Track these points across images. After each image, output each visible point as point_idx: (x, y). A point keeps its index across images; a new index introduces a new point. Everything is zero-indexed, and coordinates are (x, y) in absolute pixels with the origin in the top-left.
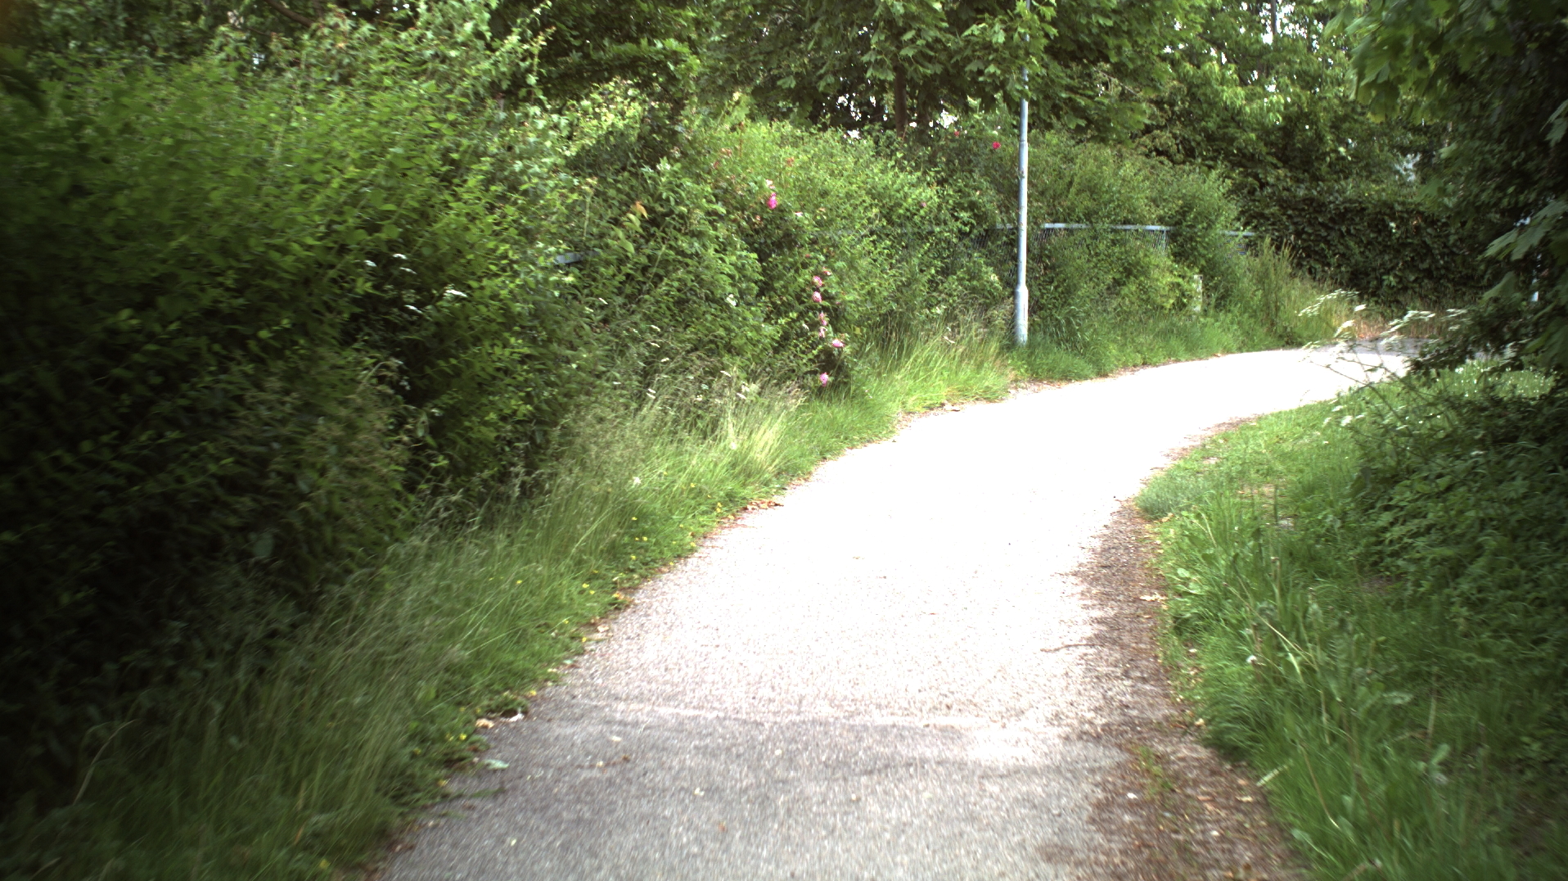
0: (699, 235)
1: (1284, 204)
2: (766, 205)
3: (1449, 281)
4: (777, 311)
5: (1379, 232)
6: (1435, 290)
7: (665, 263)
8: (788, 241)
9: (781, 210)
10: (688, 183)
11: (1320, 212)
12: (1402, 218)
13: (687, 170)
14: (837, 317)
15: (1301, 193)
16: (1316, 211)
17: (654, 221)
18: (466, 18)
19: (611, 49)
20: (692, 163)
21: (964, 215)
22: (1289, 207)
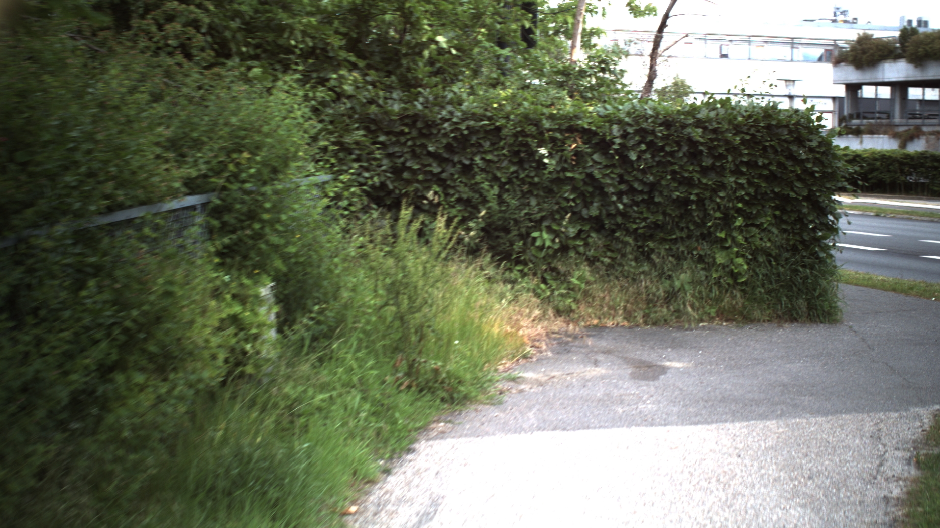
1: (372, 126)
3: (628, 232)
5: (520, 163)
6: (608, 248)
11: (427, 136)
12: (553, 140)
15: (396, 107)
16: (422, 135)
22: (380, 129)
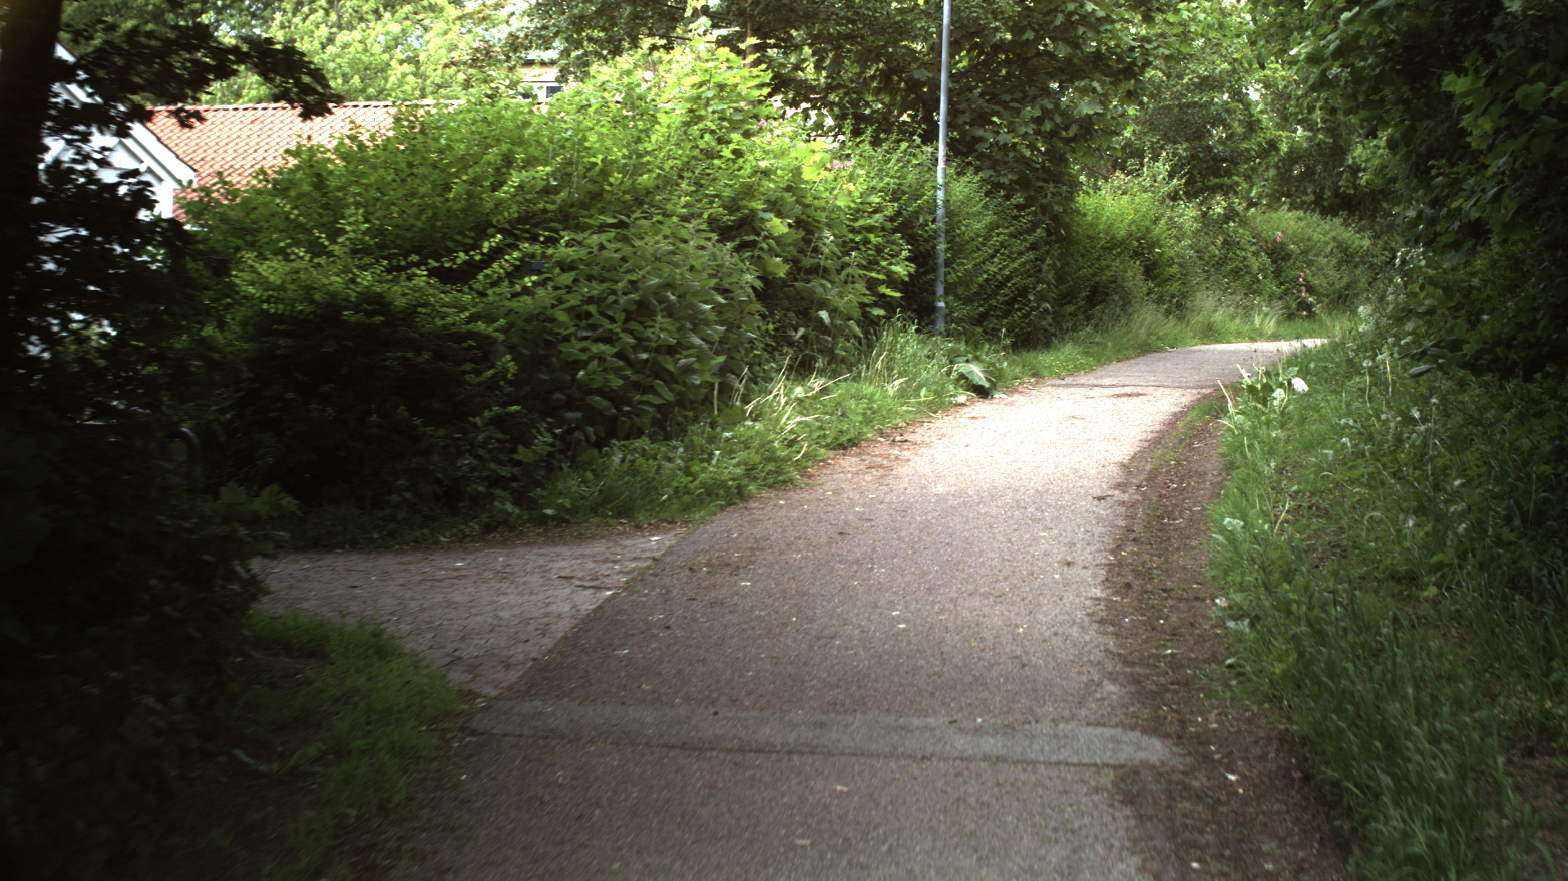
0: (1245, 250)
2: (1275, 240)
4: (1282, 284)
7: (1231, 259)
8: (1287, 257)
9: (1282, 244)
10: (1241, 231)
13: (1241, 226)
14: (1311, 290)
17: (1225, 242)
18: (1160, 173)
19: (1214, 181)
20: (1243, 223)
21: (1387, 253)
